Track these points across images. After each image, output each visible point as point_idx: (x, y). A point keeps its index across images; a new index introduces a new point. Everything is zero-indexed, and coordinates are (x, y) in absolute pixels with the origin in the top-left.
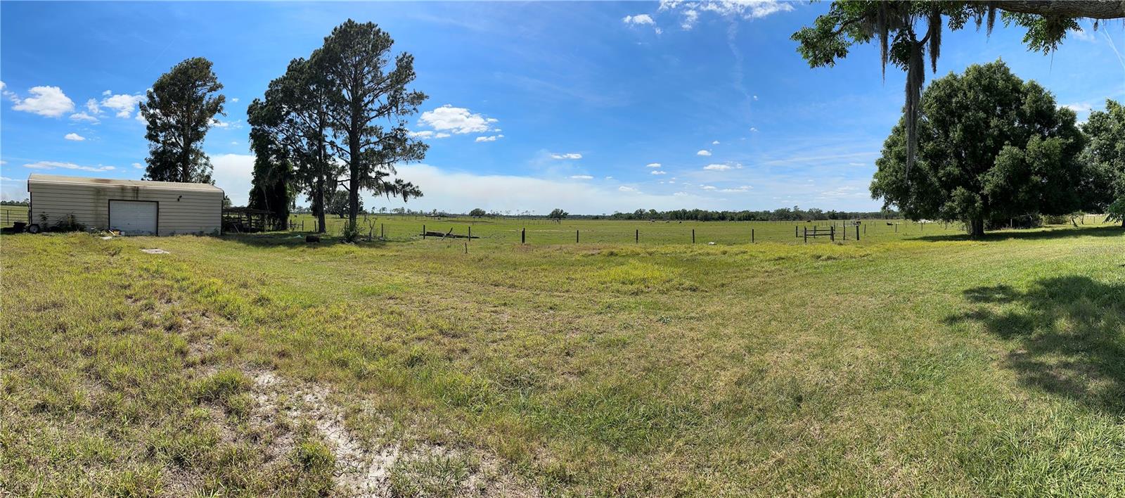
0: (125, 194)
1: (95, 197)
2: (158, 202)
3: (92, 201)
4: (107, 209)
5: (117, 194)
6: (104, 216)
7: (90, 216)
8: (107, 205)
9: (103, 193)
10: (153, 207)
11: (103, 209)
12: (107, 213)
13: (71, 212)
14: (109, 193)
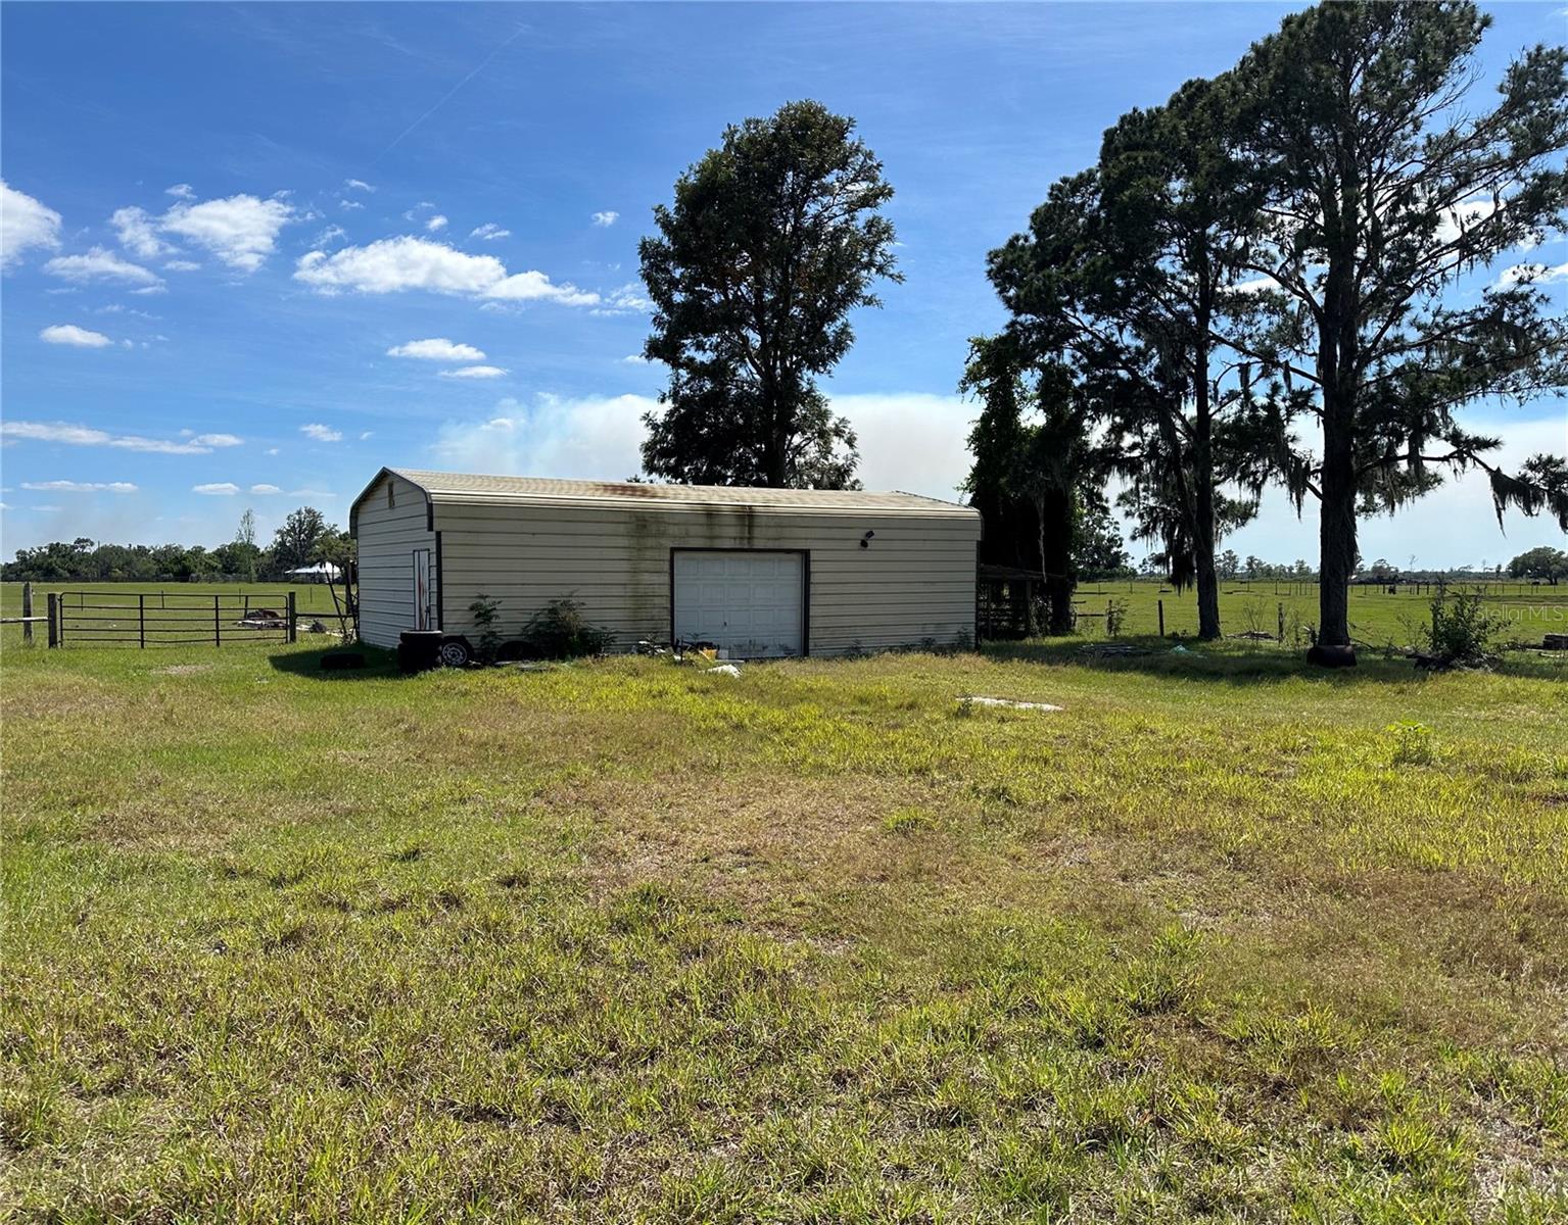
0: (717, 531)
1: (633, 542)
2: (805, 554)
3: (623, 554)
4: (666, 578)
5: (693, 530)
6: (657, 601)
7: (620, 603)
8: (666, 566)
9: (653, 529)
10: (791, 568)
11: (655, 578)
12: (666, 591)
13: (566, 591)
14: (672, 530)
